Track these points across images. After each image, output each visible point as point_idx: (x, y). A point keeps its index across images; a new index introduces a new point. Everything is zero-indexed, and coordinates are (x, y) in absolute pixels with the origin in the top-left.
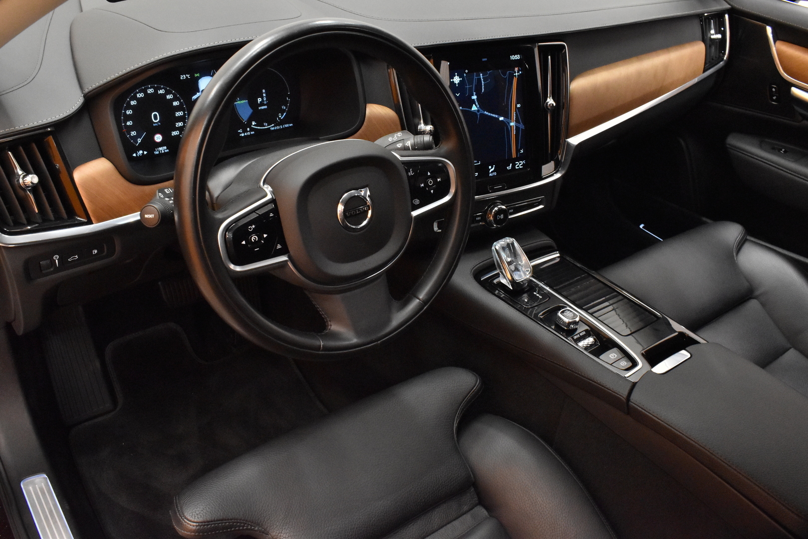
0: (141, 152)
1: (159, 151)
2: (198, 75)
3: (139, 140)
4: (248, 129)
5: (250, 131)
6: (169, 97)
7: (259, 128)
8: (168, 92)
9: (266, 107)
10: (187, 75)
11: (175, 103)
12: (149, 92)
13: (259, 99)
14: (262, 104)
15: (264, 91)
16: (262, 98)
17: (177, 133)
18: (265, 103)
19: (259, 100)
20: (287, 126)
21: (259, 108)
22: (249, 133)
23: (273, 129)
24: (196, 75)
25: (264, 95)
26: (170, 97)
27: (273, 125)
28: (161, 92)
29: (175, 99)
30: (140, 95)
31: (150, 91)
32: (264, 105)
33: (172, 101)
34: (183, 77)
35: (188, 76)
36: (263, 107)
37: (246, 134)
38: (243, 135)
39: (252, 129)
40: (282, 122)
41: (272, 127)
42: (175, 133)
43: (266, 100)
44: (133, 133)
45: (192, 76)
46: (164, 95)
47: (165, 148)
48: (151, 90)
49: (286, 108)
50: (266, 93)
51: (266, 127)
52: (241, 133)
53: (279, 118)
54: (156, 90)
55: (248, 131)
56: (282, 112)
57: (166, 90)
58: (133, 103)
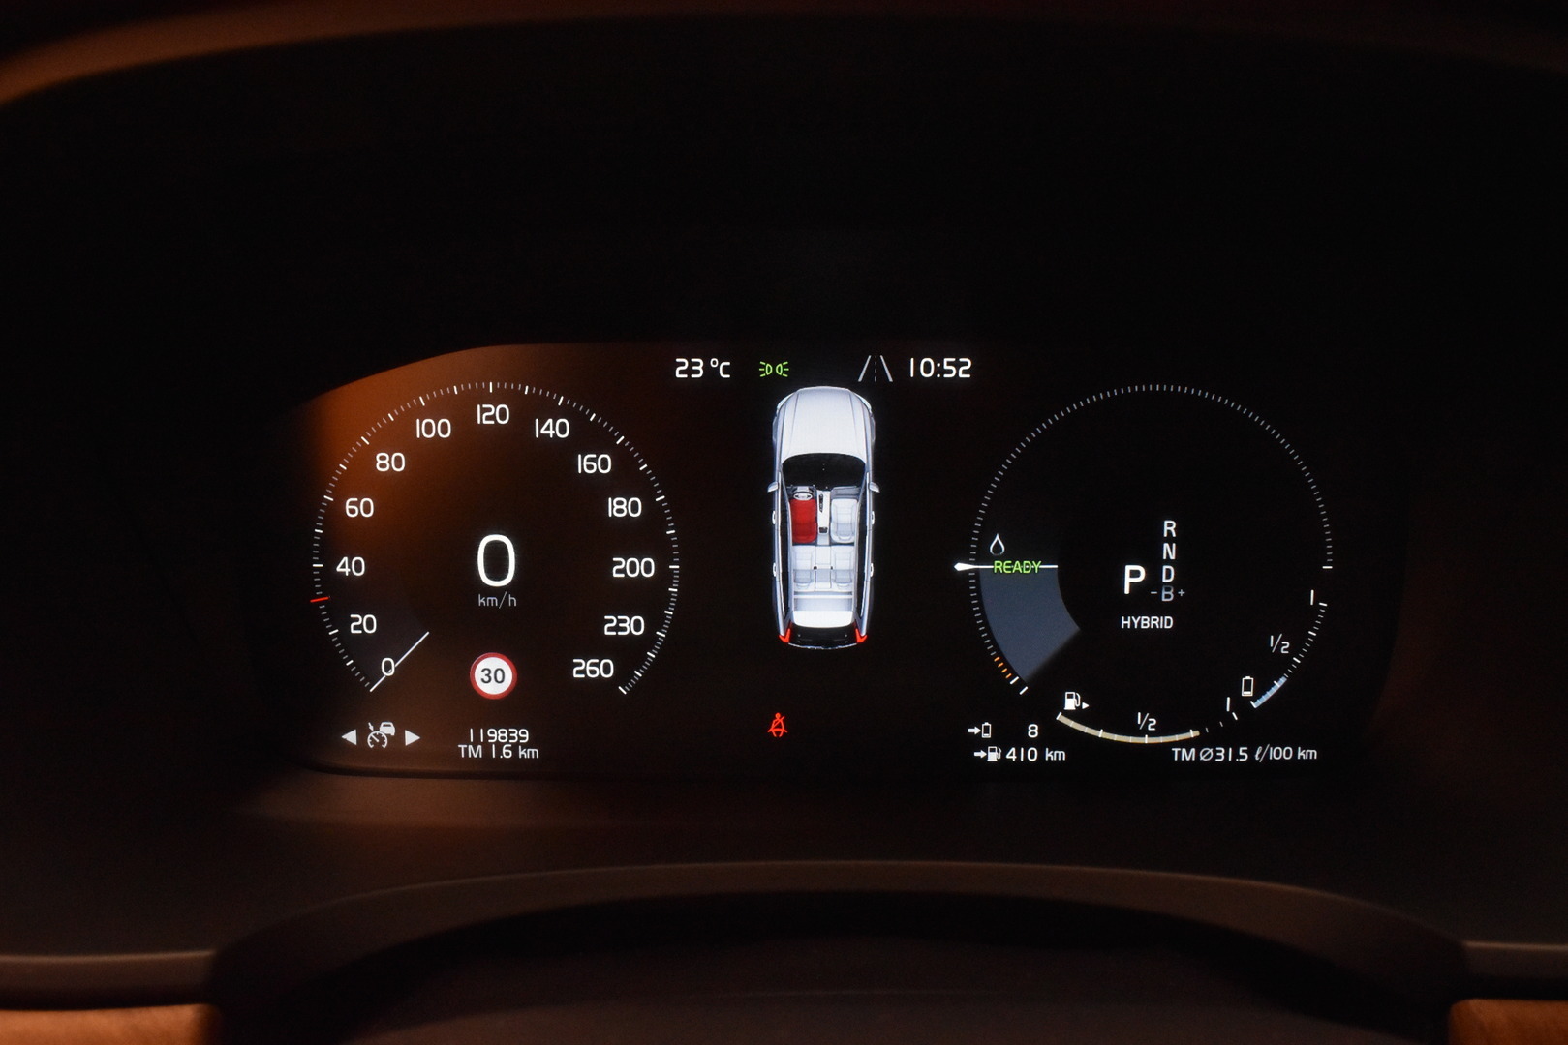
0: (388, 729)
1: (487, 747)
2: (781, 369)
3: (389, 668)
4: (1033, 731)
5: (1041, 743)
6: (590, 464)
7: (1101, 734)
8: (586, 439)
9: (1166, 622)
10: (714, 362)
11: (620, 507)
12: (482, 419)
13: (1129, 568)
14: (1145, 600)
15: (1170, 527)
16: (1154, 564)
17: (600, 671)
18: (1167, 596)
19: (1133, 575)
20: (1280, 753)
21: (1125, 623)
22: (1032, 755)
23: (1189, 755)
24: (767, 369)
25: (1169, 551)
26: (597, 466)
27: (1193, 734)
28: (550, 429)
29: (623, 481)
30: (434, 429)
31: (492, 414)
32: (1160, 609)
33: (601, 488)
34: (688, 368)
35: (721, 366)
36: (1147, 622)
37: (1011, 755)
38: (993, 757)
39: (1054, 735)
40: (1256, 728)
41: (1187, 744)
42: (590, 668)
43: (1176, 585)
44: (363, 624)
45: (744, 369)
46: (563, 453)
47: (525, 735)
48: (495, 411)
49: (1293, 651)
50: (1179, 541)
51: (1146, 740)
52: (984, 745)
53: (1241, 704)
54: (526, 412)
55: (1028, 743)
56: (1267, 668)
57: (578, 421)
58: (387, 462)
